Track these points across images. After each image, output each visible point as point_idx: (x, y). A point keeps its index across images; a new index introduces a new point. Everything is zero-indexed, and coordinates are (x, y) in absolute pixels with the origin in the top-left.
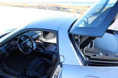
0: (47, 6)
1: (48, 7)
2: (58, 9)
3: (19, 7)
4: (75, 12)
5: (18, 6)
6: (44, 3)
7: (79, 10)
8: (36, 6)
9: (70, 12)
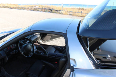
0: (39, 7)
1: (40, 9)
2: (50, 11)
3: (11, 8)
4: (67, 14)
5: (8, 8)
6: (36, 5)
7: (71, 12)
8: (28, 8)
9: (63, 14)
